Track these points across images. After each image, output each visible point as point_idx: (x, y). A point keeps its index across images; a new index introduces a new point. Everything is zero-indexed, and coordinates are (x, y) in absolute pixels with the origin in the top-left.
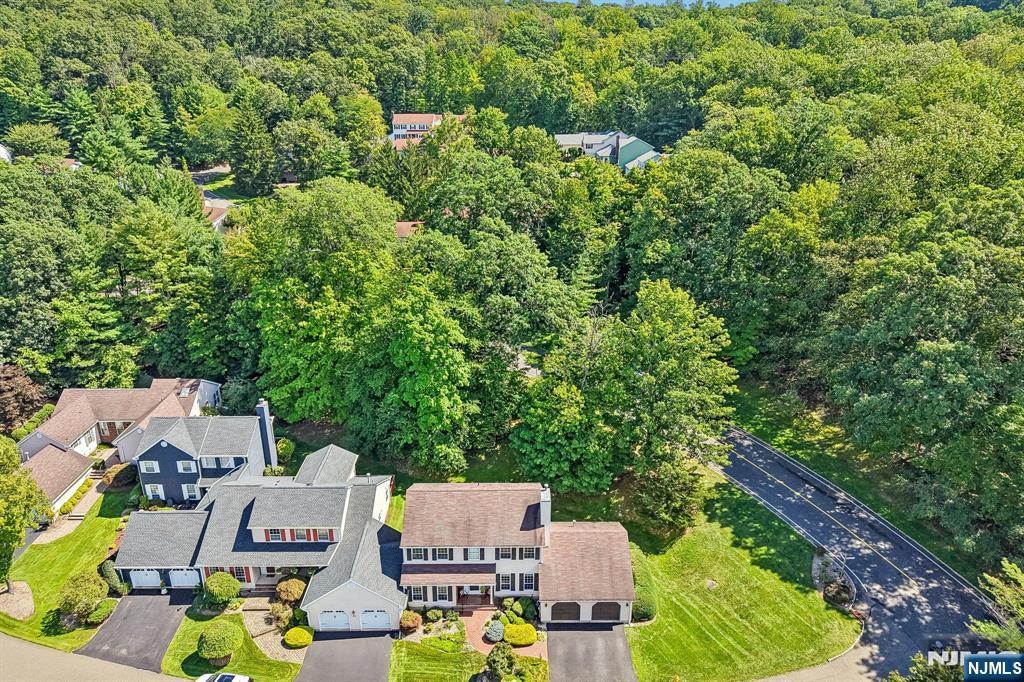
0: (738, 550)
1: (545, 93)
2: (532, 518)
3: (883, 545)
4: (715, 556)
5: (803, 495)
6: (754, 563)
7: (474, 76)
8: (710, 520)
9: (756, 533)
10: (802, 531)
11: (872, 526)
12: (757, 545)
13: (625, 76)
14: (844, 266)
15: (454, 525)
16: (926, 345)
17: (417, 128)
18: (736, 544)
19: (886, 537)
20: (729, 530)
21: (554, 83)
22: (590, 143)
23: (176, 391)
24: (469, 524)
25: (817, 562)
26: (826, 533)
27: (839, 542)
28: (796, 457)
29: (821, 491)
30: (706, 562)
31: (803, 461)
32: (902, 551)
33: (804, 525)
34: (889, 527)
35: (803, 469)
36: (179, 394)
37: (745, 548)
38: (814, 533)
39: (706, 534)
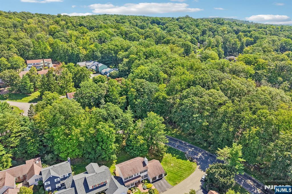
0: (174, 157)
1: (72, 52)
2: (144, 164)
3: (193, 149)
4: (170, 160)
5: (178, 144)
6: (177, 158)
7: (49, 48)
8: (167, 153)
9: (175, 153)
10: (181, 150)
11: (190, 146)
12: (176, 155)
13: (92, 46)
14: (173, 101)
15: (131, 171)
16: (194, 116)
17: (36, 64)
18: (173, 156)
19: (193, 147)
20: (170, 154)
21: (74, 49)
22: (88, 65)
23: (34, 162)
24: (134, 169)
25: (186, 155)
26: (184, 149)
27: (187, 150)
28: (173, 136)
29: (180, 142)
30: (170, 161)
31: (174, 137)
32: (196, 149)
33: (181, 149)
34: (192, 145)
35: (175, 138)
36: (35, 163)
37: (174, 156)
38: (183, 150)
39: (167, 156)
